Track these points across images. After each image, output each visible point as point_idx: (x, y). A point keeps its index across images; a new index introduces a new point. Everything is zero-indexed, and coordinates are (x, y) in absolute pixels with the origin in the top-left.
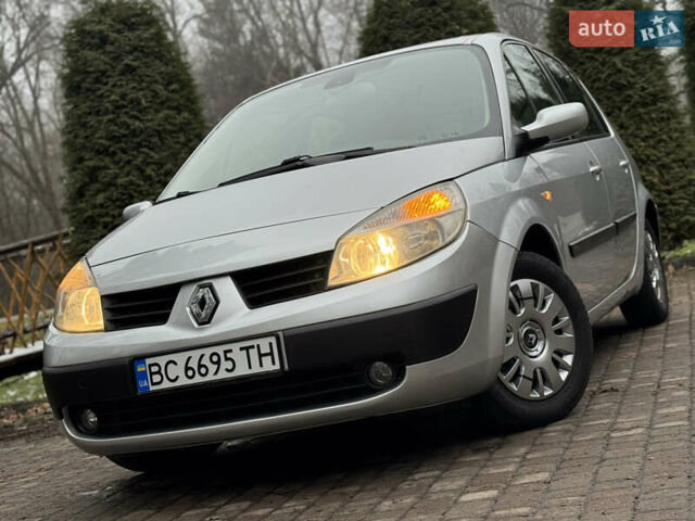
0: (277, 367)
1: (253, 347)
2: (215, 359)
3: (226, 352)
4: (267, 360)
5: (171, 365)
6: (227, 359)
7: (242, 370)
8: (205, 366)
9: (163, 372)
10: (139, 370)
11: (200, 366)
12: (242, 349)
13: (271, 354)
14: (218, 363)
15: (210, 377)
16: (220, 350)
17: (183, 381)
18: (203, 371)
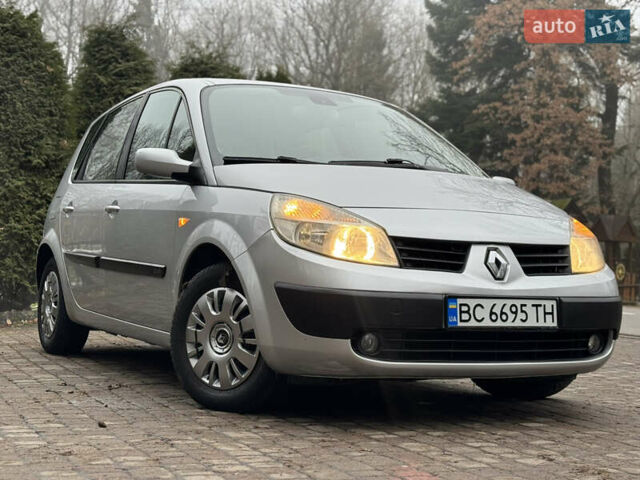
0: (555, 324)
1: (540, 305)
2: (514, 309)
3: (522, 306)
4: (549, 317)
5: (478, 308)
6: (522, 311)
7: (531, 323)
8: (505, 314)
9: (471, 312)
10: (451, 307)
11: (502, 313)
12: (533, 305)
13: (552, 313)
14: (516, 313)
15: (509, 324)
16: (518, 303)
17: (487, 323)
18: (504, 317)
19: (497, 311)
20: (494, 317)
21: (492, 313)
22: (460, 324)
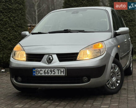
1: (60, 70)
5: (41, 71)
12: (57, 70)
13: (63, 72)
15: (49, 75)
16: (52, 69)
18: (48, 73)
19: (46, 71)
20: (45, 73)
21: (44, 72)
22: (36, 75)
